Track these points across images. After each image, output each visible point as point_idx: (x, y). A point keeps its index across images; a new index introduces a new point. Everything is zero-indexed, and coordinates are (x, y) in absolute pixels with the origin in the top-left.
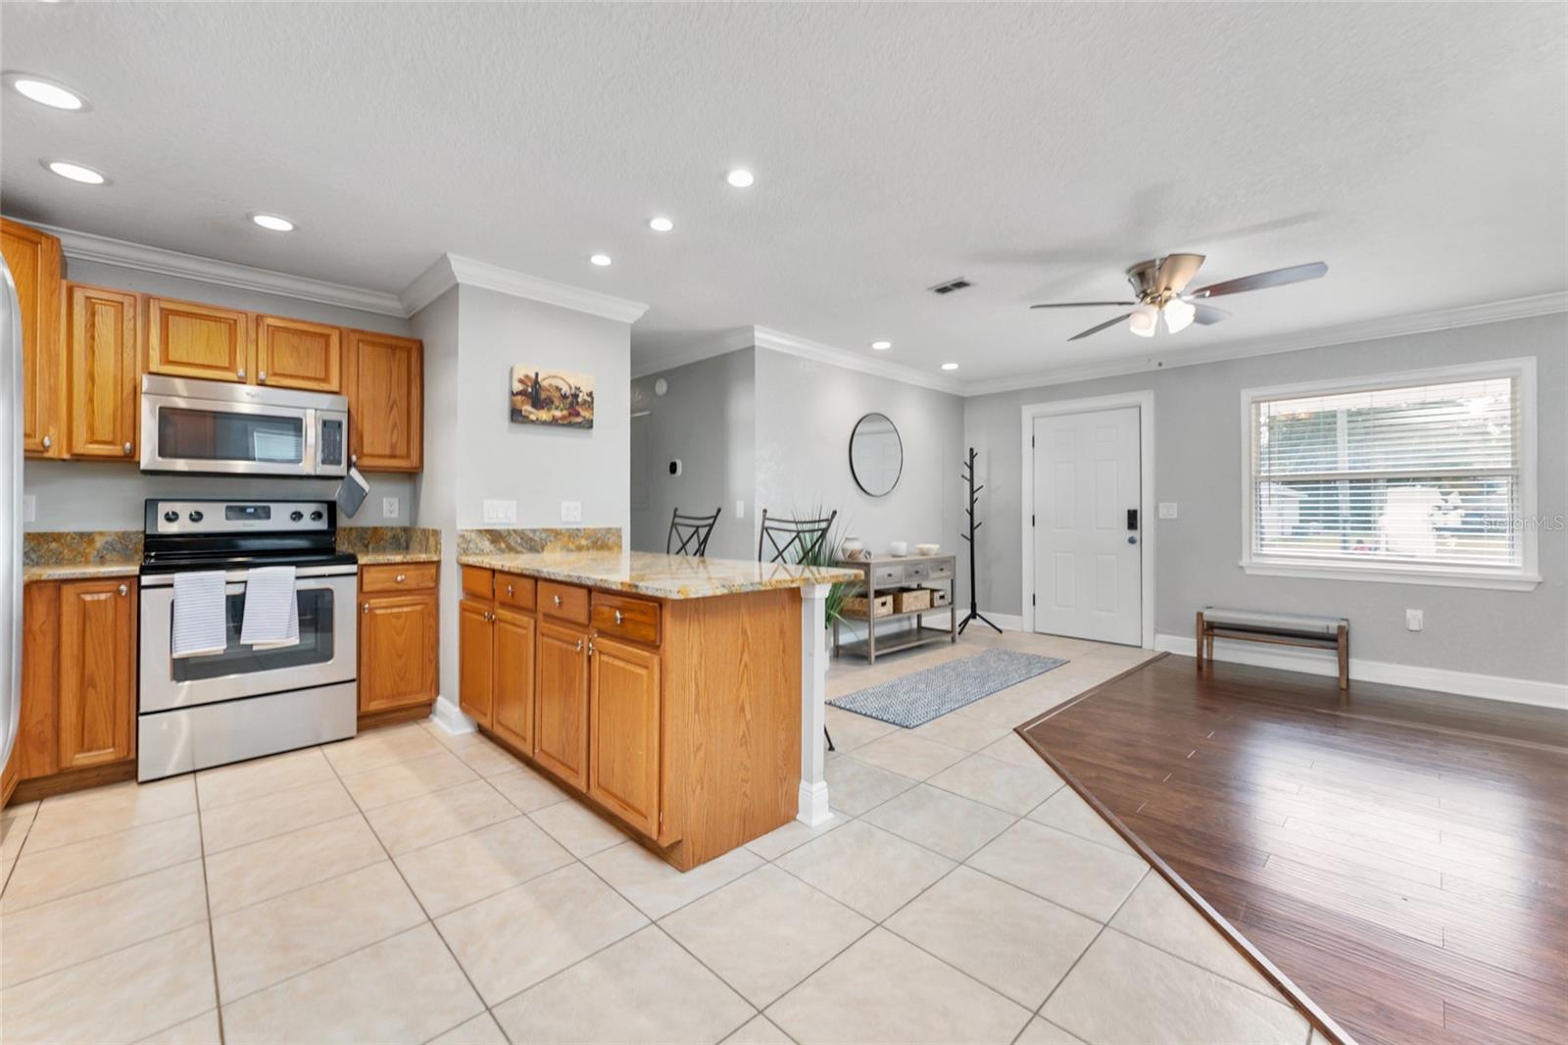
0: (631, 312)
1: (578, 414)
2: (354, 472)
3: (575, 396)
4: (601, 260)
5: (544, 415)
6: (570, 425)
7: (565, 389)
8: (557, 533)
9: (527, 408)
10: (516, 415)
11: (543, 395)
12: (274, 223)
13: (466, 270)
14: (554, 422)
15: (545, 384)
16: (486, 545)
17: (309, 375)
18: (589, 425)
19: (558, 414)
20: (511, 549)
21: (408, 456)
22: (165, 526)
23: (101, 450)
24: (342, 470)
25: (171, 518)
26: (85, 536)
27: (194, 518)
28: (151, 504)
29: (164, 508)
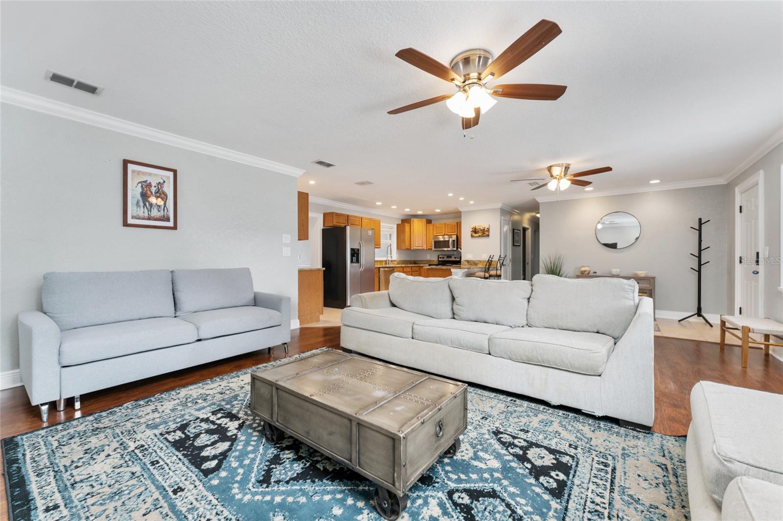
0: (499, 205)
1: (485, 234)
3: (484, 229)
4: (472, 202)
5: (477, 235)
6: (483, 236)
7: (482, 228)
8: (481, 261)
9: (474, 234)
10: (472, 236)
11: (477, 231)
12: (438, 211)
13: (461, 209)
14: (479, 236)
15: (477, 228)
16: (466, 263)
17: (453, 232)
18: (488, 236)
19: (480, 234)
20: (471, 264)
22: (440, 259)
23: (430, 248)
24: (455, 249)
25: (440, 258)
26: (434, 261)
27: (443, 258)
28: (439, 256)
29: (440, 256)
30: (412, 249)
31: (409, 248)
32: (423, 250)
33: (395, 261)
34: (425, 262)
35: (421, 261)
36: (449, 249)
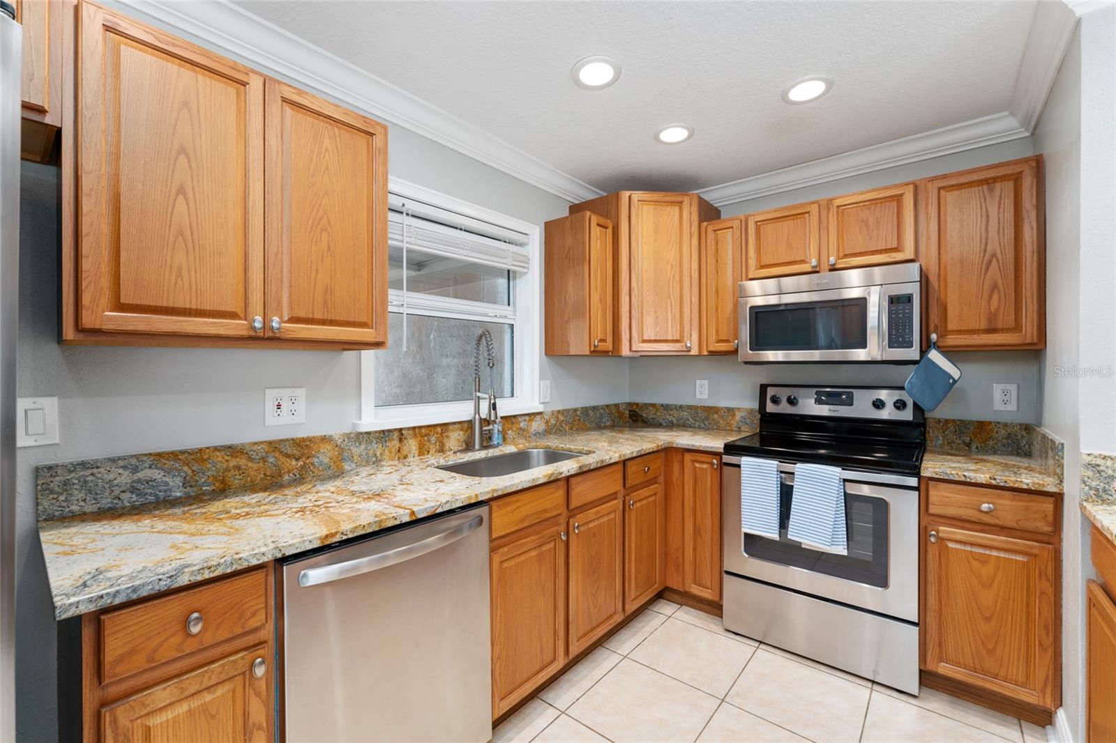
2: (934, 355)
17: (879, 248)
21: (1017, 328)
22: (771, 408)
23: (722, 347)
24: (913, 353)
25: (775, 400)
26: (731, 411)
27: (792, 401)
28: (763, 388)
29: (771, 392)
30: (625, 351)
31: (608, 345)
32: (683, 357)
33: (532, 416)
34: (684, 414)
35: (666, 407)
36: (860, 354)
